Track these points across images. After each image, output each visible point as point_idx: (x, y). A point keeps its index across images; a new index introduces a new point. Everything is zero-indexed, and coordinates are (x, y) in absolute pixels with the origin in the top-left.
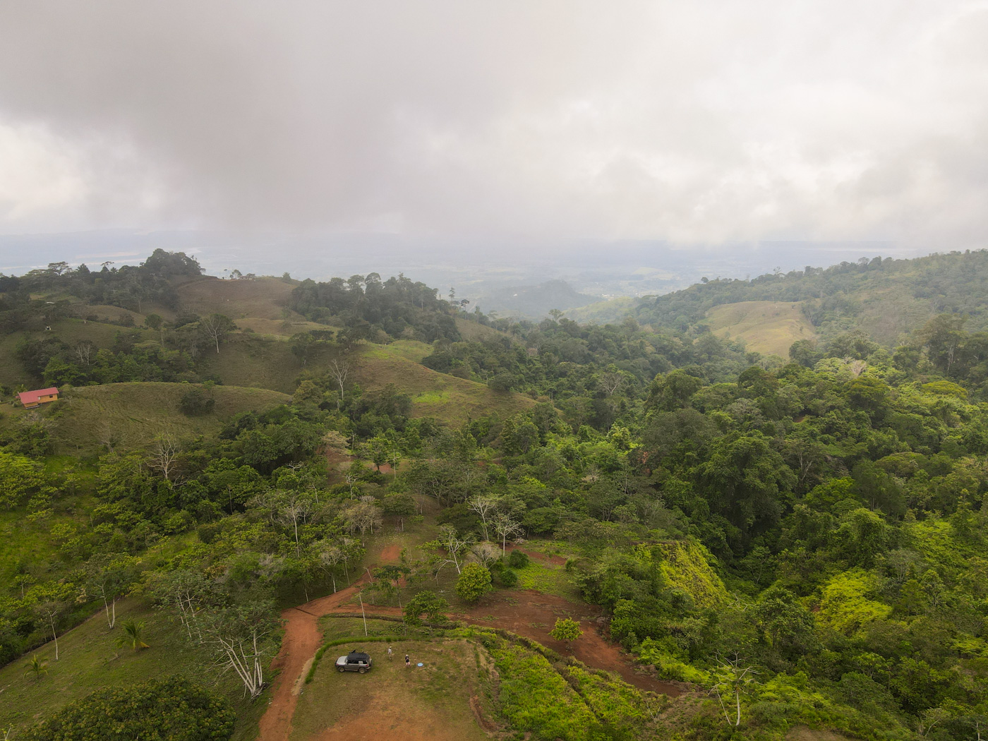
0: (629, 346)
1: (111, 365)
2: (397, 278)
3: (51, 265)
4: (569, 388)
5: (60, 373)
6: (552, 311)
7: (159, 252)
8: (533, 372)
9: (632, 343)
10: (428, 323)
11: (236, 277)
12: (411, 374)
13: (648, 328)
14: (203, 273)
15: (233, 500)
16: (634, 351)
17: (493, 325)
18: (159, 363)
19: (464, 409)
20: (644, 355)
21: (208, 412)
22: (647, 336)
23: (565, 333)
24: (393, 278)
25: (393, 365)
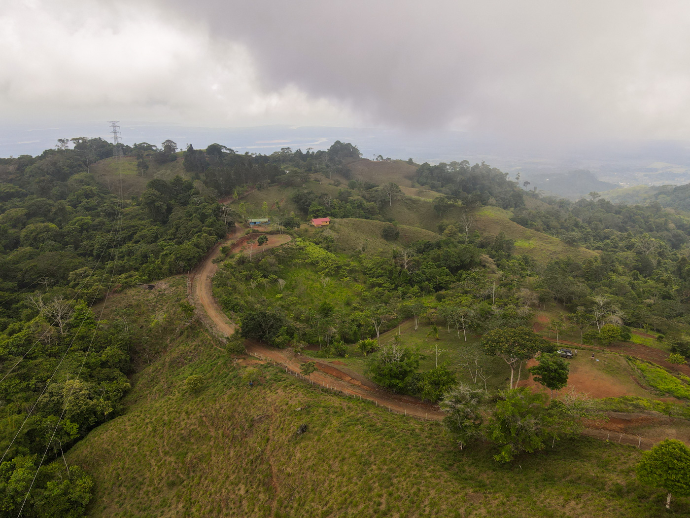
0: (654, 222)
1: (340, 208)
2: (480, 165)
3: (282, 149)
4: (613, 247)
5: (318, 211)
6: (591, 193)
7: (338, 142)
8: (585, 234)
9: (657, 220)
10: (503, 196)
11: (379, 159)
12: (509, 228)
13: (670, 210)
14: (361, 156)
15: (439, 284)
16: (658, 227)
17: (544, 200)
18: (363, 209)
19: (545, 253)
20: (667, 230)
21: (395, 239)
22: (670, 216)
23: (602, 210)
24: (477, 165)
25: (498, 221)
